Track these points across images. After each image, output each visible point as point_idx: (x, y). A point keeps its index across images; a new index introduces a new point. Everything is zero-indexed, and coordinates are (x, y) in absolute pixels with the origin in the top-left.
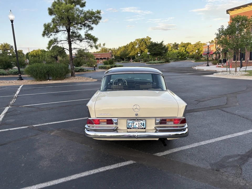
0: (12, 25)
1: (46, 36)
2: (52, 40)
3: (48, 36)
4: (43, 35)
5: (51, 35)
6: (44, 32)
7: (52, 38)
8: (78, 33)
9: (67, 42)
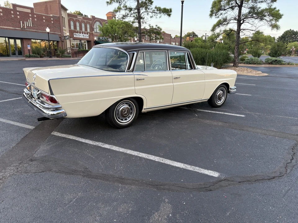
0: (182, 6)
1: (214, 17)
2: (220, 20)
3: (217, 16)
4: (211, 15)
5: (220, 15)
6: (212, 11)
7: (221, 18)
8: (260, 8)
9: (236, 21)
